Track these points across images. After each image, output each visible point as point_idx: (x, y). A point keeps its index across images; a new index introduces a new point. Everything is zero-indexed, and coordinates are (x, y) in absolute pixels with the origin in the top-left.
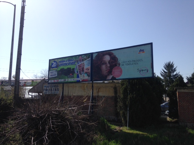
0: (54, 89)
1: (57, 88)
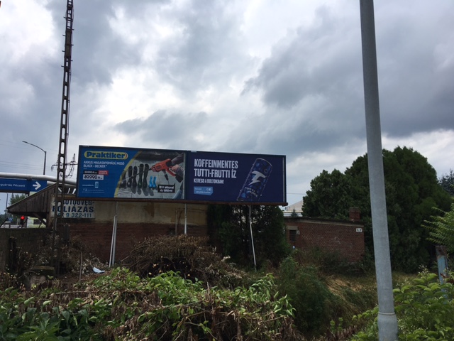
0: (81, 208)
1: (88, 206)
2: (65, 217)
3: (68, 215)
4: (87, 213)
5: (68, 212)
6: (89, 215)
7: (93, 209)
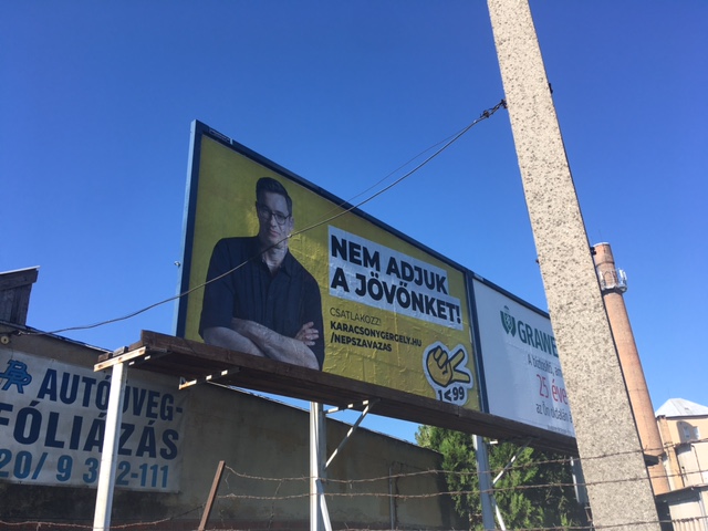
1: (159, 425)
2: (47, 477)
3: (65, 465)
4: (151, 462)
5: (66, 450)
6: (160, 473)
7: (177, 443)
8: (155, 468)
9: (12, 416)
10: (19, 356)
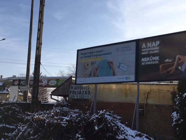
0: (84, 91)
2: (76, 98)
3: (77, 96)
4: (87, 95)
5: (77, 95)
6: (88, 96)
7: (90, 92)
8: (87, 96)
9: (72, 92)
10: (72, 86)
